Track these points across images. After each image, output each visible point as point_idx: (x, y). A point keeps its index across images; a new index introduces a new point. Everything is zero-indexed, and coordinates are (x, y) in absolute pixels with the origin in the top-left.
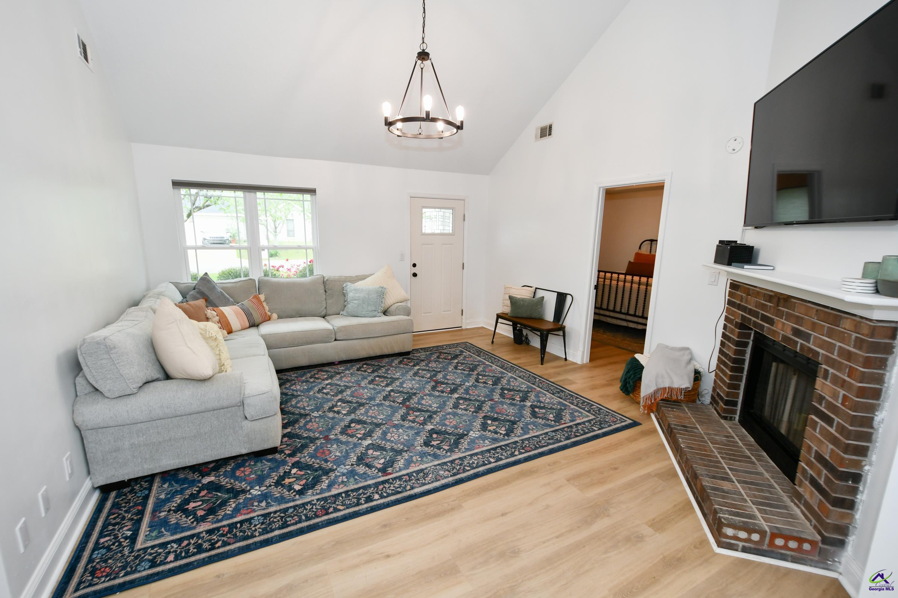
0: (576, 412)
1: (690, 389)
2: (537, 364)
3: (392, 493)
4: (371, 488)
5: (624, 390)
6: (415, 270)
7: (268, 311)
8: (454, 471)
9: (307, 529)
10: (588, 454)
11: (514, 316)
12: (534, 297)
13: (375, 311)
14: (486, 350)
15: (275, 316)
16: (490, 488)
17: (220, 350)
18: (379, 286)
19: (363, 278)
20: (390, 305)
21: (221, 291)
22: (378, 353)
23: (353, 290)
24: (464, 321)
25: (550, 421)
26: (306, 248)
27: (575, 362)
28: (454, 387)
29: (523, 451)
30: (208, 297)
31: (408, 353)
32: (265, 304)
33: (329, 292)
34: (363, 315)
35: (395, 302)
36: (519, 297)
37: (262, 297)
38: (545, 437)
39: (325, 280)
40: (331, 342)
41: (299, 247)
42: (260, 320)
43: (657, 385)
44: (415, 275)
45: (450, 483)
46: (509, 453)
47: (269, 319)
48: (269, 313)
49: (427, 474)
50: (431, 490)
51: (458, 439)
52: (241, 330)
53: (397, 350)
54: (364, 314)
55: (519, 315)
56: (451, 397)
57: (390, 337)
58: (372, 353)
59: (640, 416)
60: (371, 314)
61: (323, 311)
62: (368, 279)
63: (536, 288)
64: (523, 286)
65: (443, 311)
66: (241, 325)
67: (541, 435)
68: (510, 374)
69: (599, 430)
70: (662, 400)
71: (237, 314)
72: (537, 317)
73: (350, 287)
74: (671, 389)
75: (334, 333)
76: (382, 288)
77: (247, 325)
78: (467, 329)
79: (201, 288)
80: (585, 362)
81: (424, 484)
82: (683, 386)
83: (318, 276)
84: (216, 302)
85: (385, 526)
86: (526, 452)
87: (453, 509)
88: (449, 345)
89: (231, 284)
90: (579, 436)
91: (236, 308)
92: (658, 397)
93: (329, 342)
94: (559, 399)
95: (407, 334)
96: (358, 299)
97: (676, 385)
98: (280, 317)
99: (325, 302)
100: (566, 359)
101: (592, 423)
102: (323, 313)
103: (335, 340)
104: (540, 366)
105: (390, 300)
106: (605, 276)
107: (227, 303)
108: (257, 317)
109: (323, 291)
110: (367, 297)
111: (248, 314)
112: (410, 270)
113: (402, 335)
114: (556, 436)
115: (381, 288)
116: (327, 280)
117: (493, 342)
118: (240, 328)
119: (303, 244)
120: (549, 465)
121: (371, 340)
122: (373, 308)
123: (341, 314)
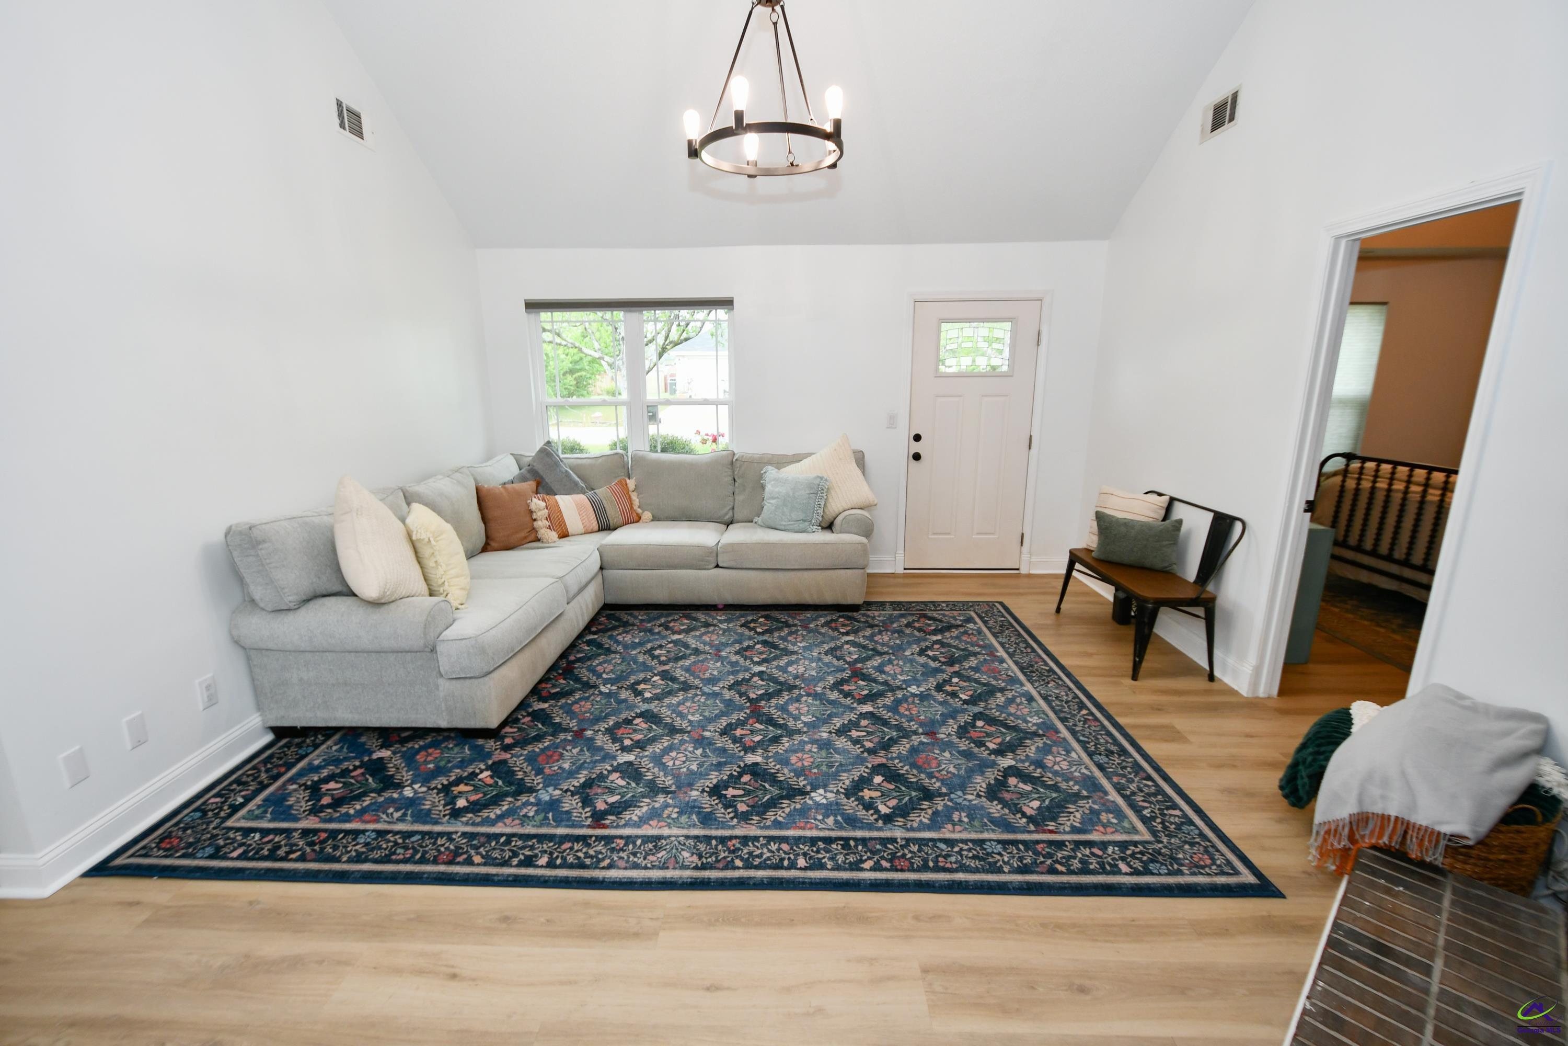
0: (1109, 811)
1: (1471, 843)
2: (1123, 676)
3: (572, 863)
4: (550, 842)
5: (1287, 791)
6: (916, 447)
7: (639, 507)
8: (709, 860)
9: (404, 877)
10: (1043, 925)
11: (1102, 557)
12: (1164, 519)
13: (804, 521)
14: (1027, 623)
15: (647, 515)
16: (743, 920)
17: (436, 562)
18: (814, 475)
19: (797, 459)
20: (837, 512)
21: (566, 471)
22: (793, 599)
23: (774, 480)
24: (1025, 557)
25: (1019, 815)
26: (717, 403)
27: (1236, 688)
28: (879, 691)
29: (885, 864)
30: (542, 478)
31: (855, 608)
32: (634, 496)
33: (738, 481)
34: (782, 527)
35: (846, 508)
36: (1120, 515)
37: (631, 484)
38: (969, 850)
39: (736, 458)
40: (708, 569)
41: (706, 402)
42: (620, 520)
43: (1360, 801)
44: (917, 457)
45: (680, 882)
46: (851, 858)
47: (638, 519)
48: (639, 511)
49: (660, 848)
50: (636, 883)
51: (782, 798)
52: (585, 533)
53: (829, 599)
54: (785, 525)
55: (1115, 558)
56: (855, 708)
57: (819, 572)
58: (781, 599)
59: (1305, 872)
60: (796, 526)
61: (726, 514)
62: (806, 462)
63: (1172, 500)
64: (1146, 493)
65: (978, 534)
66: (584, 526)
67: (965, 842)
68: (1028, 687)
69: (1131, 874)
70: (1374, 847)
71: (579, 507)
72: (1159, 565)
73: (771, 473)
74: (1405, 827)
75: (715, 555)
76: (821, 478)
77: (595, 526)
78: (1029, 576)
79: (535, 464)
80: (1261, 693)
81: (636, 866)
82: (1447, 829)
83: (725, 452)
84: (555, 487)
85: (506, 919)
86: (894, 869)
87: (636, 935)
88: (955, 604)
89: (589, 460)
90: (1062, 873)
91: (581, 498)
92: (1363, 837)
93: (705, 569)
94: (1095, 770)
95: (854, 570)
96: (778, 498)
97: (1422, 818)
98: (655, 519)
99: (731, 498)
100: (1211, 677)
101: (1129, 852)
102: (727, 518)
103: (717, 566)
104: (1129, 681)
105: (836, 504)
106: (1428, 479)
107: (572, 489)
108: (614, 514)
109: (730, 479)
110: (791, 494)
111: (598, 509)
112: (904, 446)
113: (843, 571)
114: (1000, 854)
115: (819, 480)
116: (736, 460)
117: (1058, 610)
118: (582, 530)
119: (712, 396)
120: (917, 918)
121: (781, 575)
122: (802, 516)
123: (754, 521)
